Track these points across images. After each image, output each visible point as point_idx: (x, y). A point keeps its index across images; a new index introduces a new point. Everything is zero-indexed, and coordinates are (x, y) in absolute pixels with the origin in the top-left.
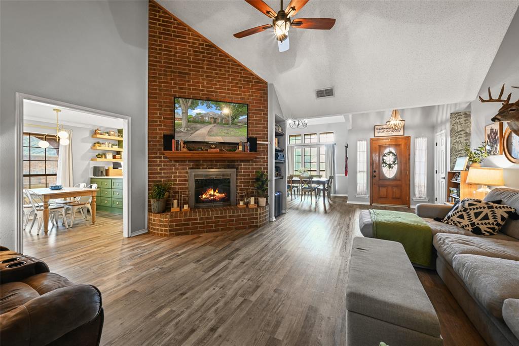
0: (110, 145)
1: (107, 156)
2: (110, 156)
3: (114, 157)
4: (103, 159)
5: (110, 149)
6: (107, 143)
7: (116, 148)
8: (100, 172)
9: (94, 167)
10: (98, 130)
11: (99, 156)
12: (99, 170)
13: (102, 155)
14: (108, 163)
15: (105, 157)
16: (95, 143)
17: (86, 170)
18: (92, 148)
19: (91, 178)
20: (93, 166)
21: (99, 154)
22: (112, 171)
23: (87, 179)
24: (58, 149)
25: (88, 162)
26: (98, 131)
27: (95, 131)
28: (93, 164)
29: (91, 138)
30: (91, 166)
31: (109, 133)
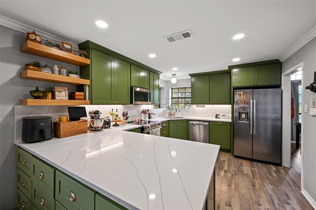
0: (64, 71)
1: (57, 93)
2: (62, 95)
3: (72, 97)
4: (48, 102)
5: (64, 78)
6: (55, 67)
7: (75, 78)
8: (37, 131)
9: (24, 119)
10: (34, 33)
11: (36, 94)
13: (44, 92)
14: (59, 109)
15: (53, 97)
16: (27, 65)
20: (22, 117)
21: (37, 90)
25: (9, 108)
26: (32, 37)
27: (26, 35)
28: (22, 113)
29: (19, 52)
30: (18, 117)
31: (61, 47)
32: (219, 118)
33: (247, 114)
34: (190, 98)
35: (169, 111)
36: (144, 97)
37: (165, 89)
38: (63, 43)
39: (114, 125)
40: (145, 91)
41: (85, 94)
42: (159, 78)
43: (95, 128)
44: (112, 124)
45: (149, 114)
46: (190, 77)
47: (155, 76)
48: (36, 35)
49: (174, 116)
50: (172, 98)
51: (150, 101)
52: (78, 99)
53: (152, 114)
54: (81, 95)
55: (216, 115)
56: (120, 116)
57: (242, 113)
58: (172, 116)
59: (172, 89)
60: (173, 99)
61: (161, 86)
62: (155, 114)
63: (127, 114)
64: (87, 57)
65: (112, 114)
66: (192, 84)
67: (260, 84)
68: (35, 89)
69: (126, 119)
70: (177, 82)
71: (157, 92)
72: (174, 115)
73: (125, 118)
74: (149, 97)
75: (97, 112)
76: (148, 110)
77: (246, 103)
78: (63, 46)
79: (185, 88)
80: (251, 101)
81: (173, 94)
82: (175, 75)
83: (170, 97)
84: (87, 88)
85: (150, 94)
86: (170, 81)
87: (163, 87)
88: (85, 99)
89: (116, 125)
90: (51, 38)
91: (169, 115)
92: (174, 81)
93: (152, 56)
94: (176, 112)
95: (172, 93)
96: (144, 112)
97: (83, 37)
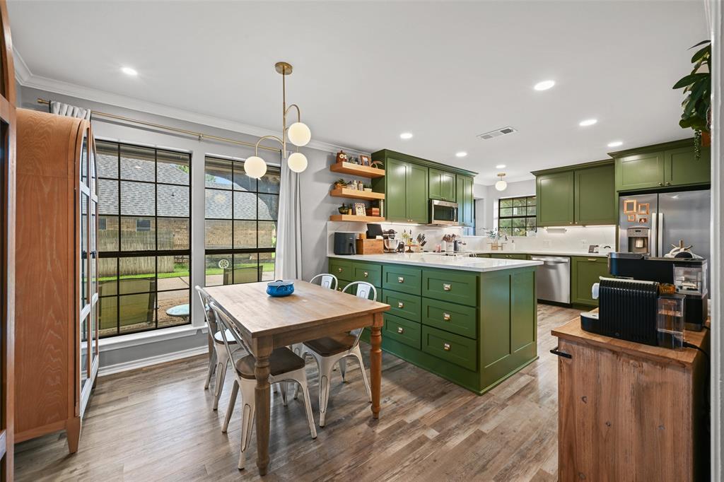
0: (361, 185)
1: (357, 210)
2: (361, 210)
3: (369, 213)
4: (350, 217)
5: (361, 193)
6: (355, 183)
7: (368, 193)
8: (347, 245)
9: (336, 233)
10: (342, 153)
11: (343, 210)
12: (345, 241)
13: (348, 206)
14: (359, 224)
15: (354, 213)
16: (336, 183)
17: (322, 241)
18: (331, 194)
19: (330, 258)
20: (333, 232)
22: (367, 243)
23: (324, 260)
24: (278, 195)
25: (324, 224)
26: (341, 156)
27: (336, 155)
28: (333, 228)
29: (330, 172)
30: (330, 232)
31: (360, 160)
32: (597, 252)
33: (645, 239)
34: (535, 216)
35: (492, 241)
36: (448, 214)
37: (485, 201)
38: (361, 156)
39: (407, 252)
40: (448, 204)
41: (380, 209)
42: (472, 183)
43: (390, 250)
44: (407, 248)
45: (455, 242)
46: (535, 177)
47: (466, 179)
48: (344, 154)
49: (502, 249)
50: (500, 218)
51: (457, 221)
52: (375, 216)
53: (460, 243)
54: (376, 211)
55: (591, 246)
56: (415, 239)
57: (637, 238)
58: (497, 249)
59: (500, 200)
60: (501, 220)
61: (476, 196)
62: (465, 244)
63: (424, 238)
64: (380, 167)
65: (405, 236)
66: (539, 189)
67: (674, 183)
68: (342, 206)
69: (422, 245)
70: (508, 186)
71: (468, 208)
72: (502, 247)
73: (421, 243)
74: (455, 215)
75: (391, 232)
76: (454, 236)
77: (643, 220)
78: (362, 159)
79: (527, 197)
80: (654, 215)
81: (501, 210)
82: (504, 175)
83: (496, 215)
84: (382, 203)
85: (457, 209)
86: (494, 186)
87: (481, 197)
88: (380, 216)
89: (410, 251)
90: (352, 153)
91: (492, 247)
92: (501, 186)
93: (462, 154)
94: (506, 242)
95: (499, 208)
96: (446, 239)
97: (378, 147)
